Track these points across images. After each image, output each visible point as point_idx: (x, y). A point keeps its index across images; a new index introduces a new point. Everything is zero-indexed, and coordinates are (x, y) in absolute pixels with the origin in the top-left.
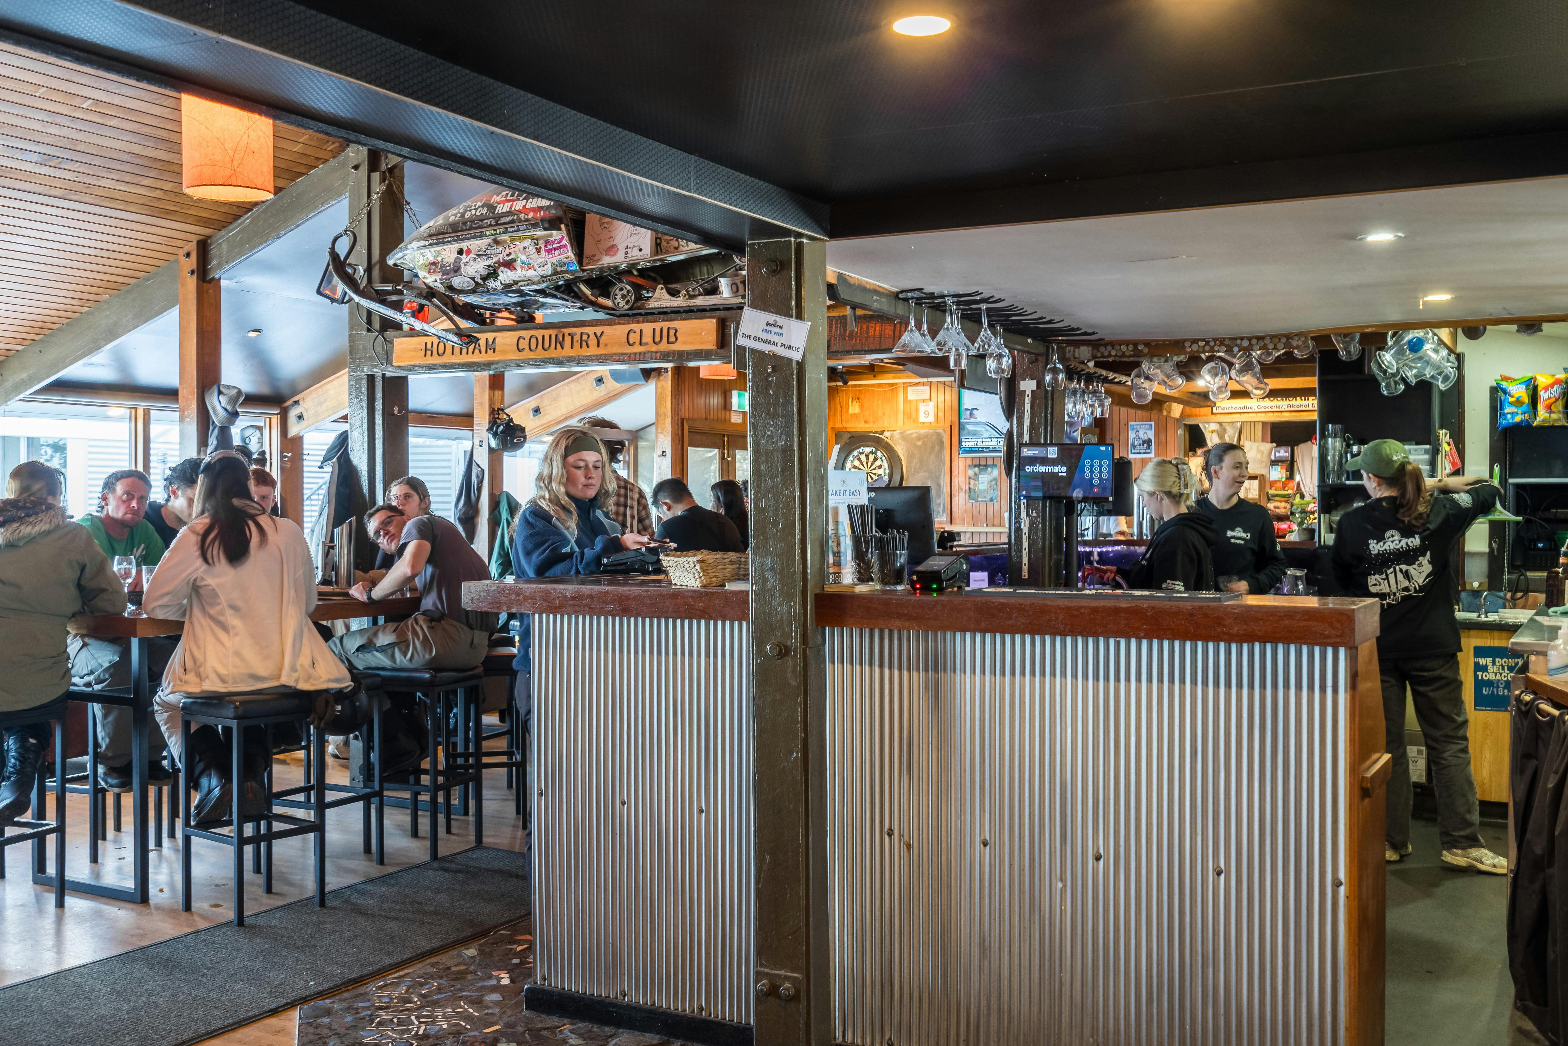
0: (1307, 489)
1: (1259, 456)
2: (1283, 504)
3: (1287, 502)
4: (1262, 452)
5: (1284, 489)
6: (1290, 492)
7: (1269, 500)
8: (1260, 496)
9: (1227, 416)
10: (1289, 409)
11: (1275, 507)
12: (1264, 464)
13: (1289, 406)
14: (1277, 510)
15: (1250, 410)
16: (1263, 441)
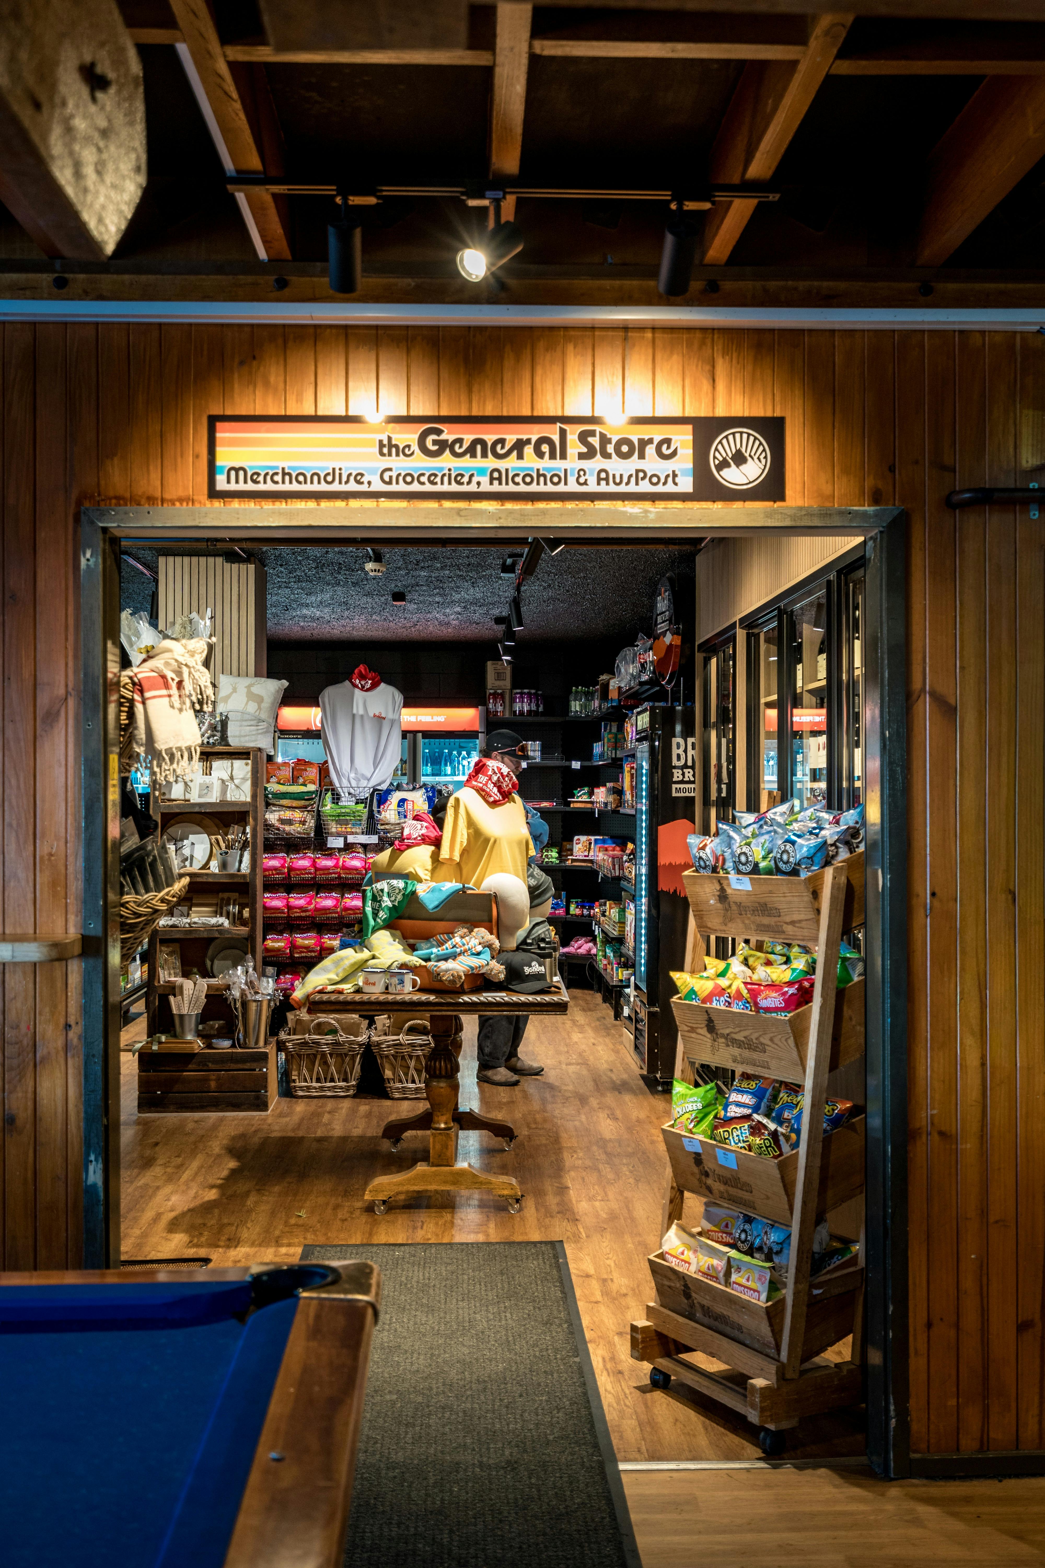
0: (345, 783)
1: (252, 707)
2: (298, 815)
3: (303, 808)
4: (259, 700)
5: (294, 780)
6: (312, 787)
7: (268, 805)
8: (254, 796)
9: (268, 505)
10: (496, 488)
11: (282, 821)
12: (263, 725)
13: (495, 476)
14: (287, 828)
15: (353, 487)
16: (256, 675)
